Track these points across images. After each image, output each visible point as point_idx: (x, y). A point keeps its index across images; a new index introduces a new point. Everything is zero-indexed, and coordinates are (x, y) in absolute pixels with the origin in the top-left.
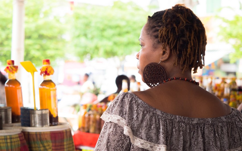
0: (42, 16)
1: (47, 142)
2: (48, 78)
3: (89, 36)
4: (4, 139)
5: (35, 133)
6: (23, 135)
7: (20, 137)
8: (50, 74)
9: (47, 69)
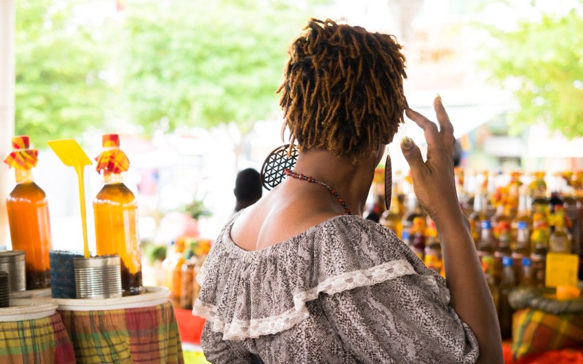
0: (48, 25)
1: (117, 334)
2: (114, 179)
3: (167, 73)
4: (18, 329)
5: (87, 314)
6: (61, 319)
7: (53, 324)
8: (121, 168)
9: (112, 157)
